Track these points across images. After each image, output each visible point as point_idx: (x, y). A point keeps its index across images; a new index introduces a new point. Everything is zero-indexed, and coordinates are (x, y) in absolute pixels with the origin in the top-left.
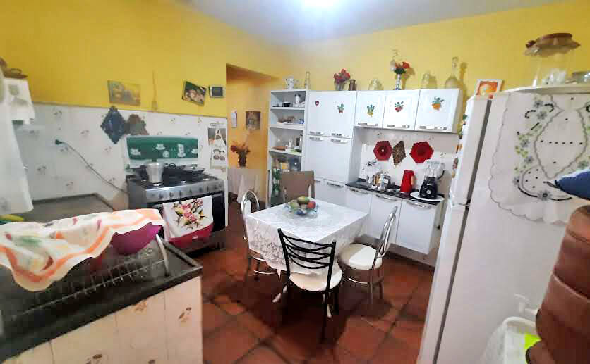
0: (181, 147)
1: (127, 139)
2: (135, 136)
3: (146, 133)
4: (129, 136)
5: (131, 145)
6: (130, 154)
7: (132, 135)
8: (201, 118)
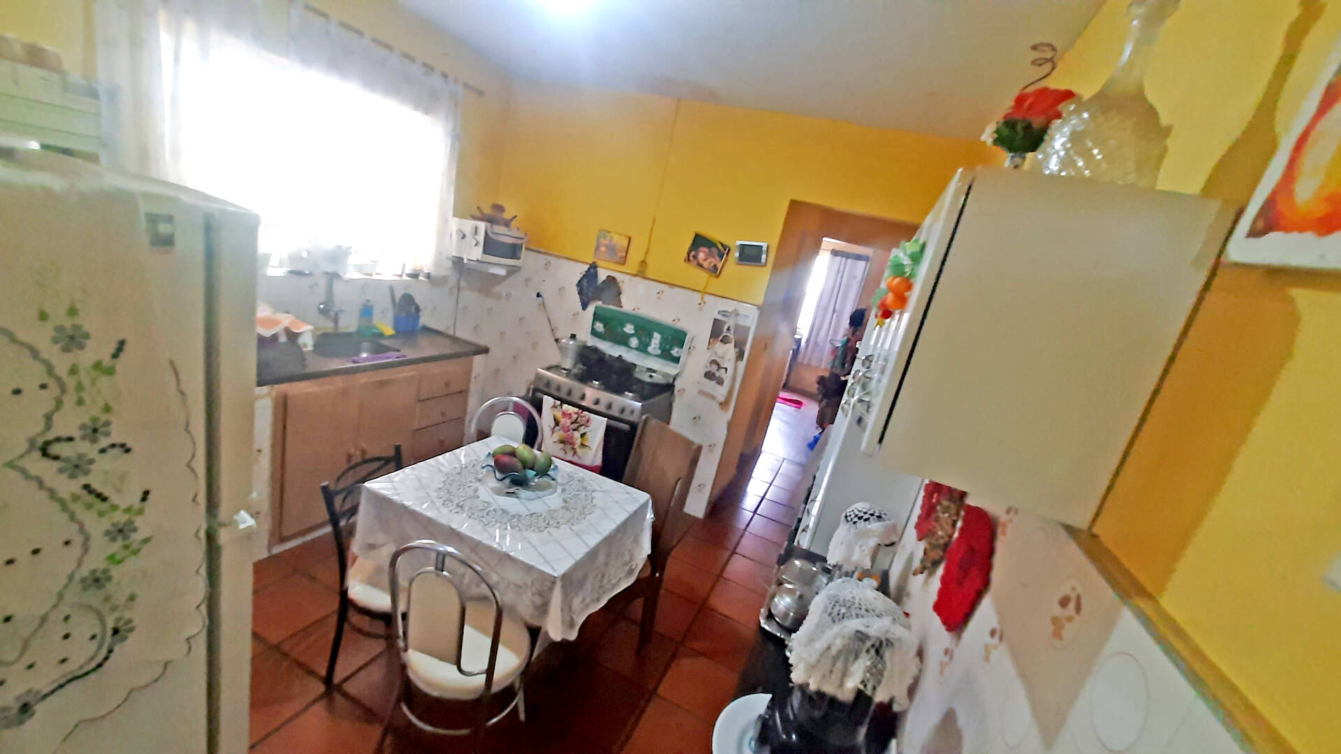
0: (657, 337)
1: (596, 307)
2: (605, 306)
3: (619, 304)
4: (599, 303)
5: (597, 317)
6: (593, 329)
7: (603, 303)
8: (707, 298)
